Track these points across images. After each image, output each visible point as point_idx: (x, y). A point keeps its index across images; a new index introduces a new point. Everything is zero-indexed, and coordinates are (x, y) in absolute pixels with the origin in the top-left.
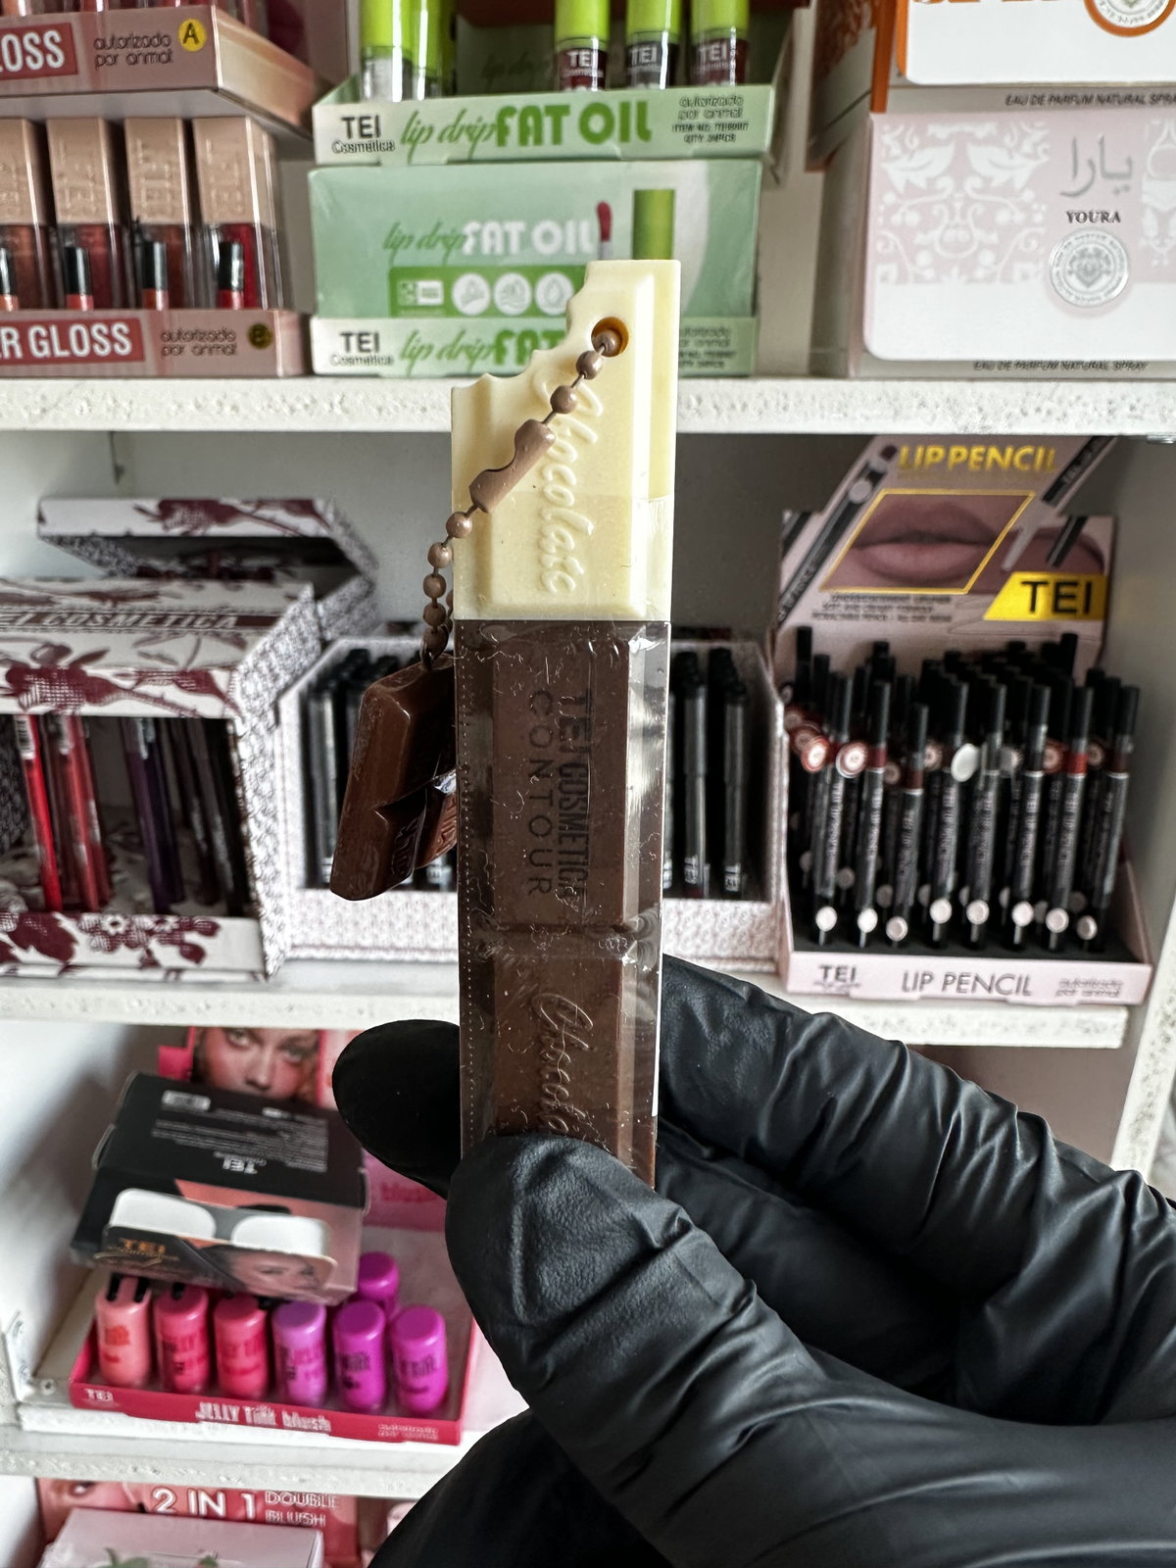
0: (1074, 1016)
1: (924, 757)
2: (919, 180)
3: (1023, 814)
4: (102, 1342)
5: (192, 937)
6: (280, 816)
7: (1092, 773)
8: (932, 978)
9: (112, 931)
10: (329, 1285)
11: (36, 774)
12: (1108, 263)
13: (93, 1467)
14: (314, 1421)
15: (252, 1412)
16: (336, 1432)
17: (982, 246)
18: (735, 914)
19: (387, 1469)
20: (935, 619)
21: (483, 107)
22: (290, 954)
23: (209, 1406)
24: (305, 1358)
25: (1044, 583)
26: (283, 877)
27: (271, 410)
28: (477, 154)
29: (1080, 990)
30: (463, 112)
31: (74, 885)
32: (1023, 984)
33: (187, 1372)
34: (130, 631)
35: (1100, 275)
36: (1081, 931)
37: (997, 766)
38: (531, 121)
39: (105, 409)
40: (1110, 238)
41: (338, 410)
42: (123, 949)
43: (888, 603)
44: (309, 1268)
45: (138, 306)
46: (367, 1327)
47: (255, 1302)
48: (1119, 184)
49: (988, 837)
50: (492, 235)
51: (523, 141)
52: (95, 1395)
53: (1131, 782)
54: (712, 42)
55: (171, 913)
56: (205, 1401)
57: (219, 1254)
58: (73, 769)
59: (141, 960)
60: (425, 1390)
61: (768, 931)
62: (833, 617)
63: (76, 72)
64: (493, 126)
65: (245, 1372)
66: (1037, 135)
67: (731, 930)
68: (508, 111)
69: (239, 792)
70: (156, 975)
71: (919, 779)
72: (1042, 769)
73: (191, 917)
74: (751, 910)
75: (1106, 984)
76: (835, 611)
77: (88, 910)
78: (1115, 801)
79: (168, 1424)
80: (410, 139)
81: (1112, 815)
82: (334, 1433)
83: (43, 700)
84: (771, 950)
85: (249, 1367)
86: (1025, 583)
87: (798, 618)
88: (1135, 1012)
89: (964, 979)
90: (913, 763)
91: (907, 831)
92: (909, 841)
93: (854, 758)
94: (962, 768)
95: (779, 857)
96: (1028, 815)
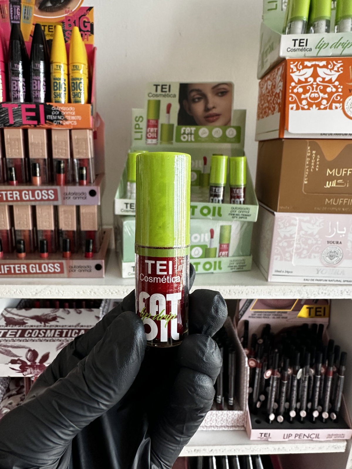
0: (332, 444)
1: (287, 373)
8: (292, 435)
18: (233, 415)
25: (313, 308)
37: (308, 374)
39: (55, 293)
43: (270, 314)
45: (63, 259)
49: (305, 393)
53: (345, 378)
61: (242, 419)
62: (254, 317)
67: (232, 419)
71: (286, 378)
74: (237, 413)
75: (340, 435)
76: (255, 316)
81: (340, 386)
83: (31, 373)
84: (243, 424)
86: (307, 308)
87: (244, 318)
88: (349, 443)
89: (301, 435)
90: (285, 374)
91: (283, 392)
92: (284, 395)
93: (268, 373)
94: (299, 376)
95: (246, 400)
96: (316, 387)
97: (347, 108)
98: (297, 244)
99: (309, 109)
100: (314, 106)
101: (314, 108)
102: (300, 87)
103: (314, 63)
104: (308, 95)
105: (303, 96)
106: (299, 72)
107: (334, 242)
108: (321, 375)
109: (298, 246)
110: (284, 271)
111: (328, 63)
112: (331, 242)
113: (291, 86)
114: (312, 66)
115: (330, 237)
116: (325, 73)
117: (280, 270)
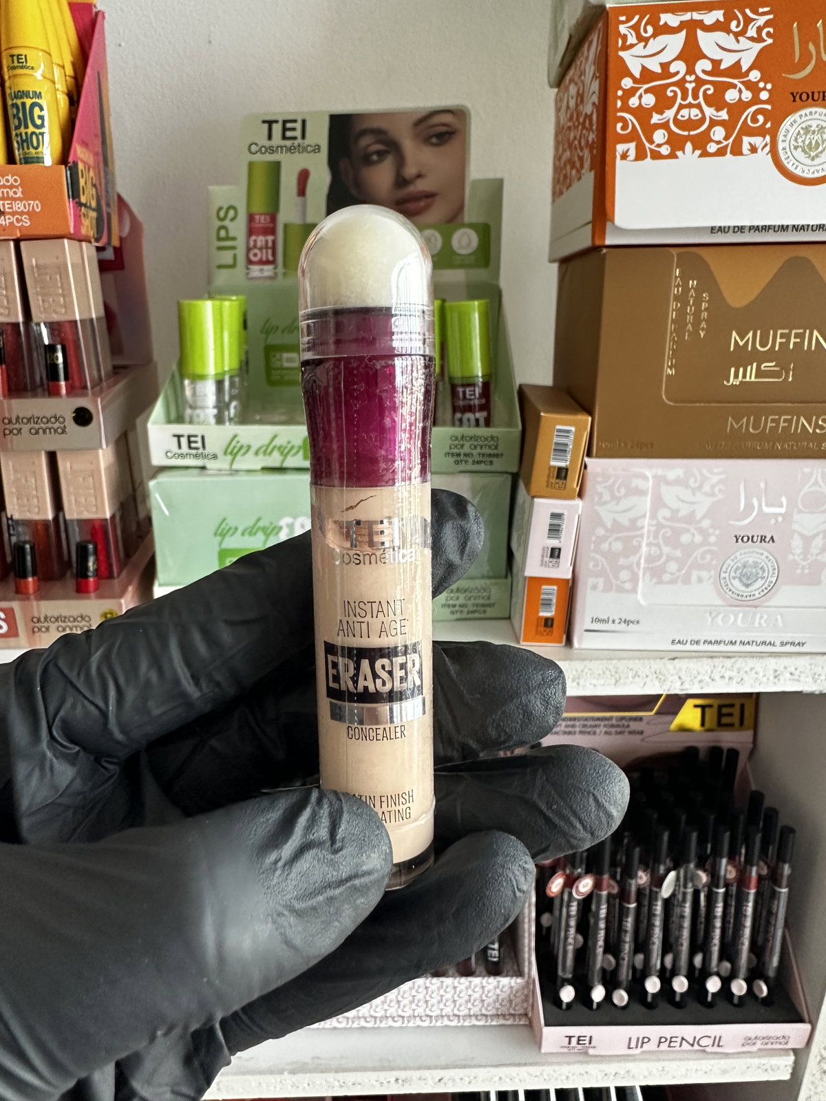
1: (637, 879)
2: (623, 520)
3: (711, 915)
12: (764, 571)
17: (669, 558)
18: (496, 988)
20: (630, 733)
21: (291, 433)
25: (710, 706)
28: (285, 465)
29: (759, 1042)
30: (274, 436)
32: (717, 1041)
36: (756, 993)
37: (691, 883)
43: (598, 723)
49: (686, 933)
61: (523, 997)
62: (556, 733)
64: (300, 447)
67: (495, 997)
71: (633, 895)
74: (510, 983)
75: (778, 1038)
76: (558, 729)
78: (778, 905)
80: (231, 453)
81: (778, 915)
84: (526, 1009)
86: (696, 706)
88: (800, 1056)
89: (673, 1040)
90: (630, 885)
91: (626, 931)
92: (628, 938)
93: (585, 885)
94: (666, 890)
95: (530, 949)
96: (715, 917)
97: (784, 149)
98: (649, 545)
99: (672, 156)
100: (689, 146)
101: (689, 154)
102: (646, 91)
103: (687, 17)
104: (669, 114)
105: (656, 118)
106: (645, 47)
107: (753, 537)
108: (727, 885)
109: (654, 549)
110: (617, 621)
111: (729, 17)
112: (745, 539)
113: (621, 88)
114: (683, 25)
115: (743, 525)
116: (718, 45)
117: (606, 618)
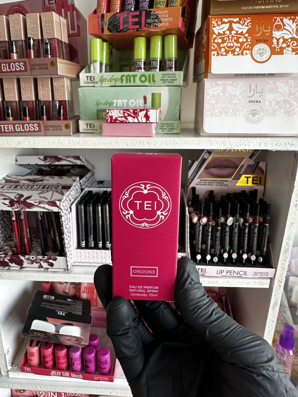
1: (221, 220)
2: (215, 93)
3: (244, 233)
4: (28, 356)
5: (51, 261)
6: (71, 232)
7: (260, 223)
8: (224, 271)
9: (32, 259)
10: (82, 343)
11: (15, 223)
12: (258, 112)
13: (26, 386)
14: (78, 376)
15: (64, 373)
16: (84, 378)
17: (229, 108)
19: (96, 387)
20: (224, 185)
21: (118, 75)
22: (73, 264)
23: (54, 371)
24: (77, 360)
25: (250, 177)
26: (72, 246)
27: (70, 144)
28: (116, 85)
29: (259, 274)
30: (113, 76)
31: (23, 247)
33: (48, 363)
34: (37, 190)
35: (256, 115)
36: (259, 261)
37: (238, 222)
38: (128, 78)
39: (32, 143)
40: (258, 106)
41: (84, 144)
42: (35, 263)
43: (213, 182)
44: (77, 339)
45: (40, 119)
46: (91, 353)
47: (65, 346)
48: (260, 94)
50: (120, 102)
51: (127, 82)
52: (27, 369)
54: (169, 61)
55: (46, 255)
56: (53, 371)
57: (57, 336)
58: (24, 222)
59: (39, 266)
60: (105, 368)
62: (200, 185)
63: (27, 71)
64: (120, 79)
65: (62, 363)
66: (242, 84)
68: (123, 76)
69: (62, 228)
70: (43, 270)
71: (220, 225)
72: (248, 222)
73: (51, 257)
74: (181, 255)
75: (265, 273)
76: (201, 183)
77: (27, 255)
78: (266, 230)
79: (44, 376)
80: (101, 81)
81: (265, 233)
82: (83, 379)
83: (17, 208)
85: (63, 362)
86: (245, 177)
87: (192, 185)
89: (231, 272)
90: (218, 221)
91: (217, 237)
93: (204, 220)
94: (230, 223)
95: (188, 243)
